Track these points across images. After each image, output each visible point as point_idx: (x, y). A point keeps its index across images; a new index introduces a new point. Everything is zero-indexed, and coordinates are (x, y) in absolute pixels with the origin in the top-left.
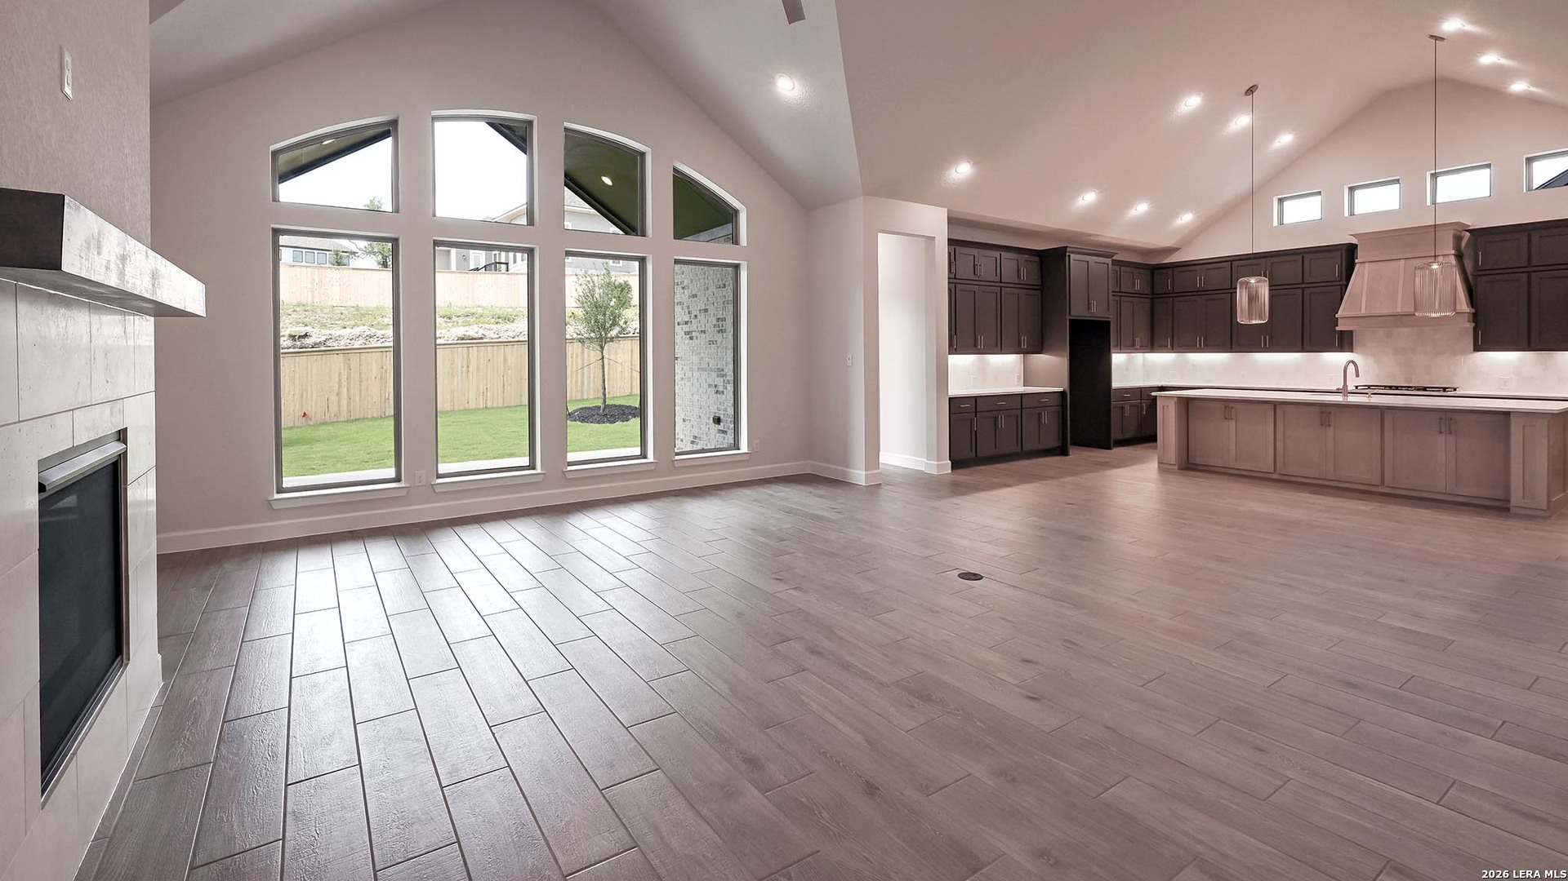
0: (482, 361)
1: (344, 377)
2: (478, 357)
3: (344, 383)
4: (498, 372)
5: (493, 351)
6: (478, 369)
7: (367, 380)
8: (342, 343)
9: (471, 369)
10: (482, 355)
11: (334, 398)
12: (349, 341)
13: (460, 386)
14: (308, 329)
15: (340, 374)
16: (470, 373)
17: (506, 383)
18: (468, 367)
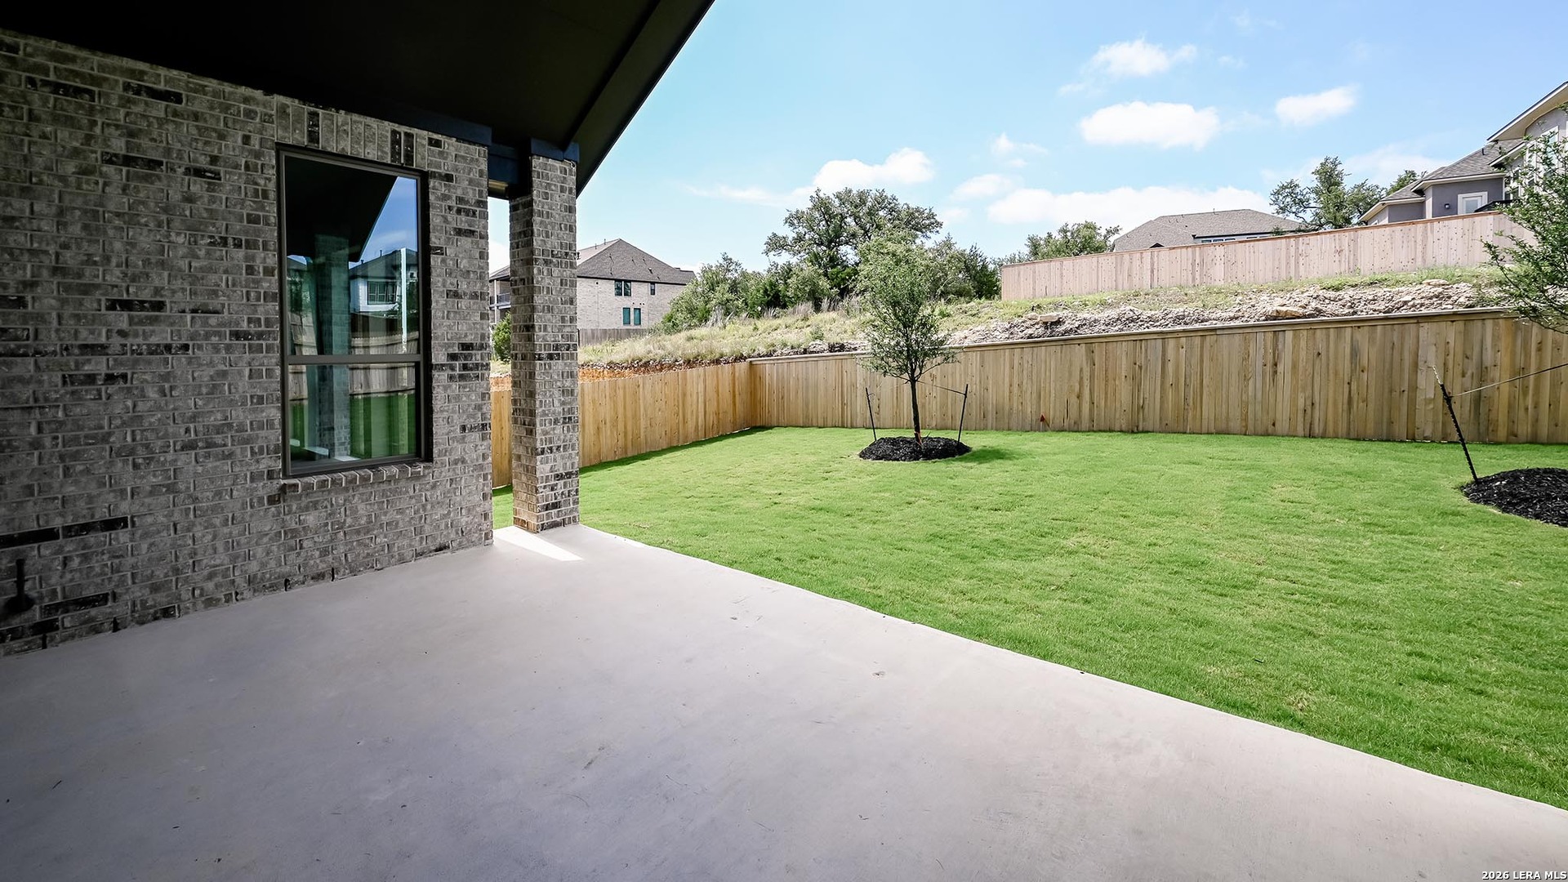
0: (1303, 354)
1: (1086, 375)
2: (1295, 346)
3: (1086, 383)
4: (1336, 373)
5: (1328, 336)
6: (1295, 366)
7: (1115, 380)
8: (1096, 329)
9: (1280, 368)
10: (1303, 344)
11: (1074, 400)
12: (1103, 327)
13: (1259, 395)
14: (1061, 314)
15: (1081, 370)
16: (1280, 376)
17: (1355, 397)
18: (1276, 365)
